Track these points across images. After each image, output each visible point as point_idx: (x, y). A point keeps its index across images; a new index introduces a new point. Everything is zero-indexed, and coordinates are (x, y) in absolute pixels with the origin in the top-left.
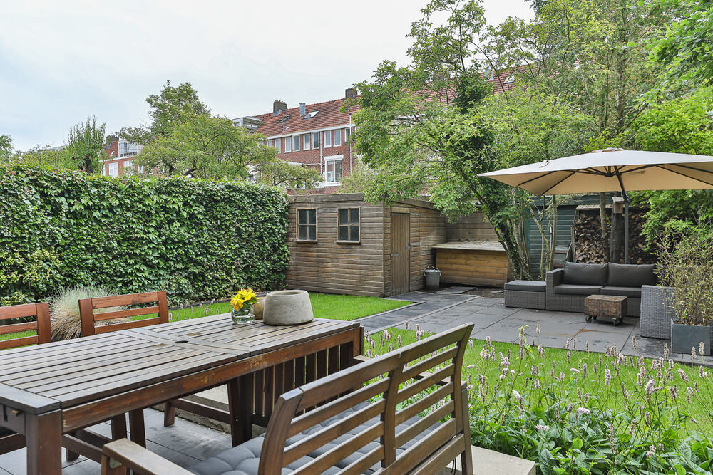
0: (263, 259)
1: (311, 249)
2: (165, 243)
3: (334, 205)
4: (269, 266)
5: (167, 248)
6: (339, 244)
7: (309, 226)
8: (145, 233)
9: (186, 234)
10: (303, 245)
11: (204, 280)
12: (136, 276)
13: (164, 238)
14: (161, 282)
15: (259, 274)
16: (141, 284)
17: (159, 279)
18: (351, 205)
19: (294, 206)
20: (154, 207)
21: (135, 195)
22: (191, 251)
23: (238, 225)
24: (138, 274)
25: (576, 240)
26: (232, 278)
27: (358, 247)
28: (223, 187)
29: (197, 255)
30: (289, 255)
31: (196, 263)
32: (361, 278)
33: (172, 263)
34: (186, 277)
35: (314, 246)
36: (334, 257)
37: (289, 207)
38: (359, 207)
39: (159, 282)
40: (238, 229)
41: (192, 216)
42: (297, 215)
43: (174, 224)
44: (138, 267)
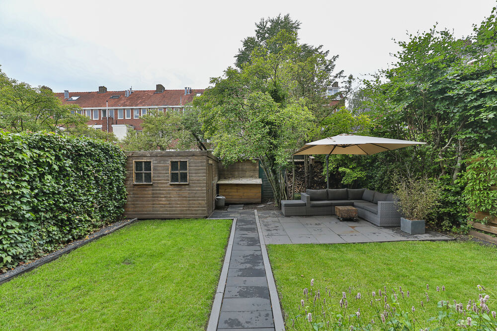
0: (111, 200)
1: (147, 189)
2: (36, 196)
3: (166, 158)
4: (116, 204)
5: (38, 200)
6: (171, 185)
7: (145, 173)
8: (18, 187)
9: (56, 185)
10: (140, 187)
11: (70, 224)
12: (7, 233)
13: (36, 191)
14: (32, 234)
15: (109, 211)
16: (13, 241)
17: (30, 231)
18: (181, 159)
19: (131, 159)
20: (27, 161)
21: (5, 150)
22: (61, 200)
23: (96, 175)
24: (10, 231)
25: (288, 177)
26: (92, 218)
27: (187, 186)
28: (86, 143)
29: (65, 203)
30: (127, 194)
31: (63, 210)
32: (189, 207)
33: (43, 214)
34: (55, 225)
35: (150, 186)
36: (167, 194)
37: (127, 159)
38: (187, 160)
39: (29, 234)
40: (96, 178)
41: (62, 169)
42: (134, 165)
43: (46, 177)
44: (9, 224)
